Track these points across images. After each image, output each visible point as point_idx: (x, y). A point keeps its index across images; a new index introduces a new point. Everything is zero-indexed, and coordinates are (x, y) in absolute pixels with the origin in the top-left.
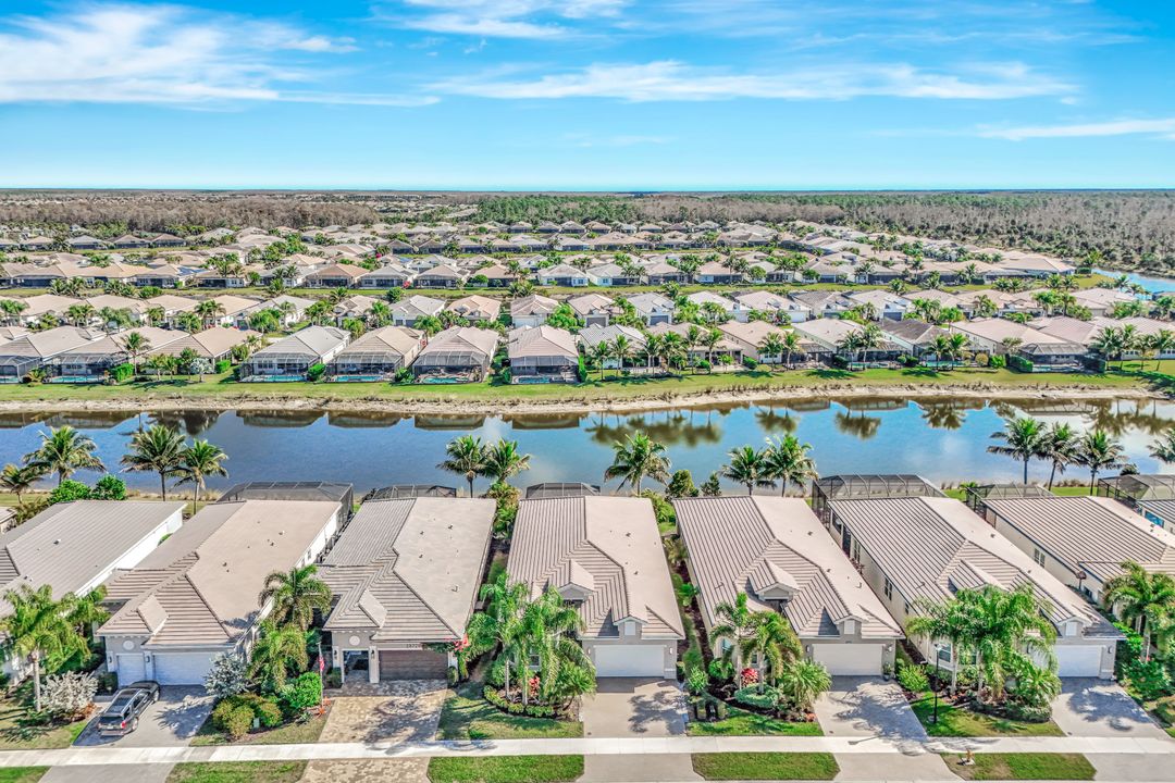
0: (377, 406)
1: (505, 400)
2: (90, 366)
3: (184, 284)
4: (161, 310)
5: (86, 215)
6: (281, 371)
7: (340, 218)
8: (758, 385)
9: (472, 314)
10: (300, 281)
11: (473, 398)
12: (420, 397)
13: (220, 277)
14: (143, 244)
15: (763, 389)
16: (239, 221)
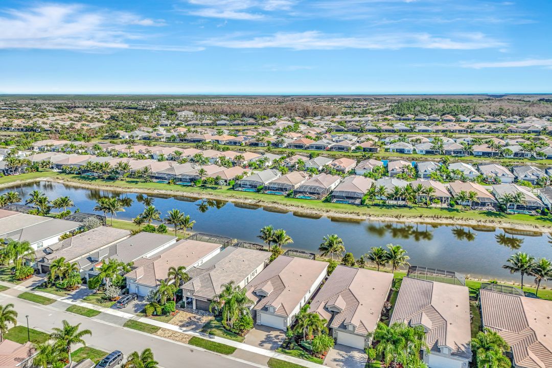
0: (276, 205)
1: (324, 210)
2: (190, 179)
3: (244, 144)
4: (224, 157)
5: (228, 110)
6: (250, 187)
7: (323, 113)
8: (448, 216)
9: (338, 167)
10: (285, 145)
11: (312, 207)
12: (293, 204)
13: (257, 142)
14: (242, 124)
15: (451, 218)
16: (283, 114)
